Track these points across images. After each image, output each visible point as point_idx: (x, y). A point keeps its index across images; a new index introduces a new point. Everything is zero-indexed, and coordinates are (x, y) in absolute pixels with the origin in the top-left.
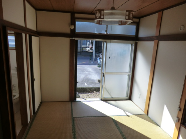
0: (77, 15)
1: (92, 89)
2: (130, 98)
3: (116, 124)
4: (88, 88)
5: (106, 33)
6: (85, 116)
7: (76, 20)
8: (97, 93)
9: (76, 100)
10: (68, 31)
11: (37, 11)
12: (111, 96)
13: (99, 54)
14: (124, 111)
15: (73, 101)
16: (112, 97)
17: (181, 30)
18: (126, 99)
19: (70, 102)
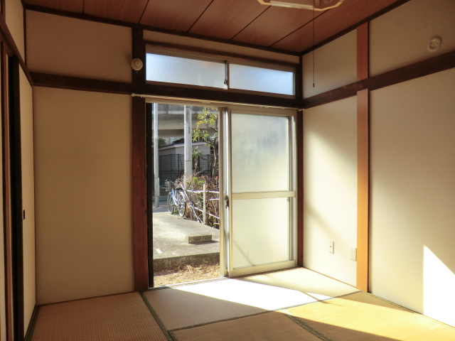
0: (148, 35)
1: (179, 262)
2: (300, 263)
3: (308, 327)
4: (169, 259)
5: (225, 87)
6: (205, 322)
7: (148, 47)
8: (197, 268)
9: (153, 286)
10: (126, 77)
11: (27, 11)
12: (250, 262)
13: (174, 181)
14: (304, 292)
15: (147, 290)
16: (254, 266)
17: (433, 48)
18: (290, 266)
19: (137, 294)
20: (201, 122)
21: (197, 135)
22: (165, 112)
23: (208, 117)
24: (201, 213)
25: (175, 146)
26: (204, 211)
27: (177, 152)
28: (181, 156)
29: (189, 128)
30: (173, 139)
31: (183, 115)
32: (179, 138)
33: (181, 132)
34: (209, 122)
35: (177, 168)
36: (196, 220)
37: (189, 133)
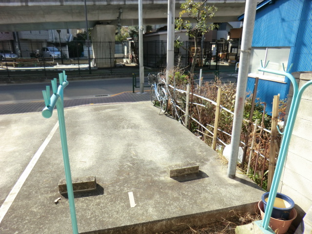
13: (156, 74)
20: (184, 12)
21: (179, 25)
22: (151, 2)
23: (191, 6)
24: (183, 114)
25: (159, 33)
26: (186, 113)
27: (161, 38)
28: (164, 43)
29: (172, 18)
30: (158, 26)
31: (167, 5)
32: (162, 25)
33: (165, 20)
34: (191, 12)
35: (160, 53)
36: (177, 119)
37: (172, 23)
